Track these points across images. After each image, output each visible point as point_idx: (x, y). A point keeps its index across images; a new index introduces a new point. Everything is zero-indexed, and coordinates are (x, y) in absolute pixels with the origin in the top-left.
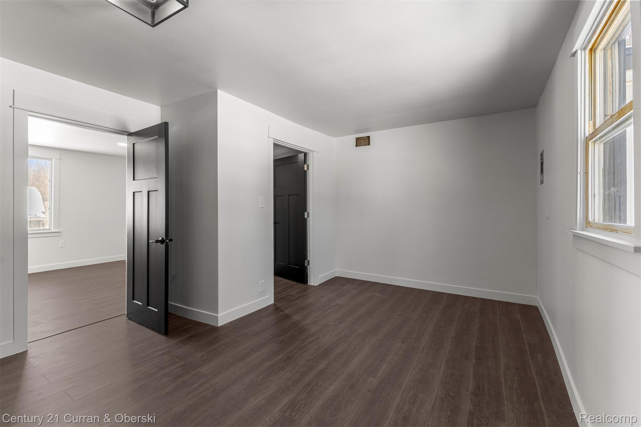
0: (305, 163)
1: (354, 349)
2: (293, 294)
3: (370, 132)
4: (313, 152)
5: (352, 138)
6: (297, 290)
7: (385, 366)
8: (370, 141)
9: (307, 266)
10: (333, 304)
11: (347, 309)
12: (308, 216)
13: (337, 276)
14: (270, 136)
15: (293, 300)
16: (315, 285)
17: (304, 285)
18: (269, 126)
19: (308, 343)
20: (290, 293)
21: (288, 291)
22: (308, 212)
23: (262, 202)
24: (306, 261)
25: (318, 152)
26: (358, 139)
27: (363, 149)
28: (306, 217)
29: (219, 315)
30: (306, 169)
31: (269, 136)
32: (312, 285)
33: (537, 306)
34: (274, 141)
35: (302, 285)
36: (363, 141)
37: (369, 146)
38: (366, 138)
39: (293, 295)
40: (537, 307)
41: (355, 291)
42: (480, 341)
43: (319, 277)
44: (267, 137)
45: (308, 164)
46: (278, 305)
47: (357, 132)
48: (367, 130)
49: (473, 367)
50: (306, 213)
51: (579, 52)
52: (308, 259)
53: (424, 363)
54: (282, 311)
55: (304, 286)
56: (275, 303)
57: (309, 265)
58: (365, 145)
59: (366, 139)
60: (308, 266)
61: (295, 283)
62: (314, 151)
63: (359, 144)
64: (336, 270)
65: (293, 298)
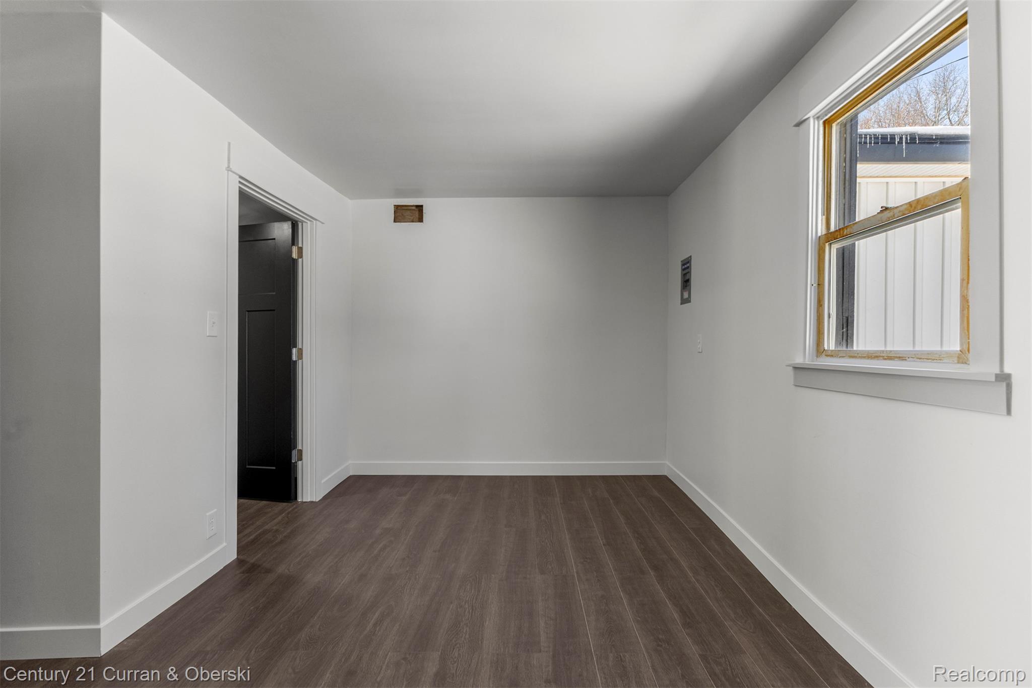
0: (293, 244)
1: (473, 610)
2: (275, 528)
3: (425, 197)
4: (314, 221)
5: (388, 205)
6: (280, 518)
7: (542, 624)
8: (424, 214)
9: (296, 462)
10: (378, 531)
11: (411, 533)
12: (300, 355)
13: (351, 474)
14: (232, 166)
15: (282, 542)
16: (314, 500)
17: (290, 504)
18: (229, 144)
19: (375, 625)
20: (267, 527)
21: (258, 523)
22: (300, 347)
23: (214, 323)
24: (294, 453)
25: (323, 223)
26: (398, 208)
27: (409, 228)
28: (294, 358)
29: (102, 625)
30: (295, 256)
31: (229, 167)
32: (309, 500)
33: (666, 474)
34: (240, 182)
35: (285, 504)
36: (408, 213)
37: (422, 223)
38: (414, 208)
39: (277, 530)
40: (666, 476)
41: (404, 498)
42: (639, 541)
43: (323, 482)
44: (224, 169)
45: (300, 245)
46: (252, 560)
47: (399, 193)
48: (418, 193)
49: (659, 583)
50: (294, 351)
51: (812, 120)
52: (300, 448)
53: (594, 599)
54: (268, 571)
55: (293, 506)
56: (241, 557)
57: (300, 459)
58: (413, 222)
59: (413, 210)
60: (300, 462)
61: (264, 503)
62: (316, 220)
63: (400, 218)
64: (350, 462)
65: (280, 537)
